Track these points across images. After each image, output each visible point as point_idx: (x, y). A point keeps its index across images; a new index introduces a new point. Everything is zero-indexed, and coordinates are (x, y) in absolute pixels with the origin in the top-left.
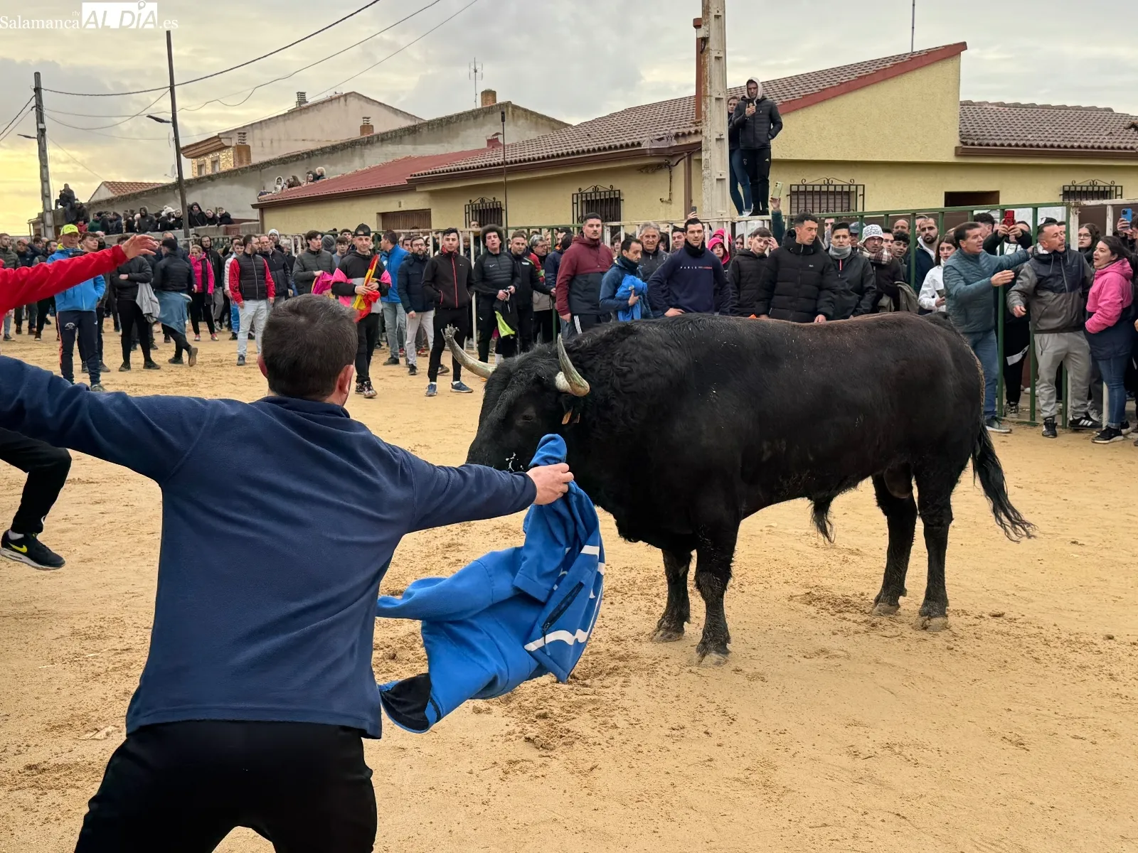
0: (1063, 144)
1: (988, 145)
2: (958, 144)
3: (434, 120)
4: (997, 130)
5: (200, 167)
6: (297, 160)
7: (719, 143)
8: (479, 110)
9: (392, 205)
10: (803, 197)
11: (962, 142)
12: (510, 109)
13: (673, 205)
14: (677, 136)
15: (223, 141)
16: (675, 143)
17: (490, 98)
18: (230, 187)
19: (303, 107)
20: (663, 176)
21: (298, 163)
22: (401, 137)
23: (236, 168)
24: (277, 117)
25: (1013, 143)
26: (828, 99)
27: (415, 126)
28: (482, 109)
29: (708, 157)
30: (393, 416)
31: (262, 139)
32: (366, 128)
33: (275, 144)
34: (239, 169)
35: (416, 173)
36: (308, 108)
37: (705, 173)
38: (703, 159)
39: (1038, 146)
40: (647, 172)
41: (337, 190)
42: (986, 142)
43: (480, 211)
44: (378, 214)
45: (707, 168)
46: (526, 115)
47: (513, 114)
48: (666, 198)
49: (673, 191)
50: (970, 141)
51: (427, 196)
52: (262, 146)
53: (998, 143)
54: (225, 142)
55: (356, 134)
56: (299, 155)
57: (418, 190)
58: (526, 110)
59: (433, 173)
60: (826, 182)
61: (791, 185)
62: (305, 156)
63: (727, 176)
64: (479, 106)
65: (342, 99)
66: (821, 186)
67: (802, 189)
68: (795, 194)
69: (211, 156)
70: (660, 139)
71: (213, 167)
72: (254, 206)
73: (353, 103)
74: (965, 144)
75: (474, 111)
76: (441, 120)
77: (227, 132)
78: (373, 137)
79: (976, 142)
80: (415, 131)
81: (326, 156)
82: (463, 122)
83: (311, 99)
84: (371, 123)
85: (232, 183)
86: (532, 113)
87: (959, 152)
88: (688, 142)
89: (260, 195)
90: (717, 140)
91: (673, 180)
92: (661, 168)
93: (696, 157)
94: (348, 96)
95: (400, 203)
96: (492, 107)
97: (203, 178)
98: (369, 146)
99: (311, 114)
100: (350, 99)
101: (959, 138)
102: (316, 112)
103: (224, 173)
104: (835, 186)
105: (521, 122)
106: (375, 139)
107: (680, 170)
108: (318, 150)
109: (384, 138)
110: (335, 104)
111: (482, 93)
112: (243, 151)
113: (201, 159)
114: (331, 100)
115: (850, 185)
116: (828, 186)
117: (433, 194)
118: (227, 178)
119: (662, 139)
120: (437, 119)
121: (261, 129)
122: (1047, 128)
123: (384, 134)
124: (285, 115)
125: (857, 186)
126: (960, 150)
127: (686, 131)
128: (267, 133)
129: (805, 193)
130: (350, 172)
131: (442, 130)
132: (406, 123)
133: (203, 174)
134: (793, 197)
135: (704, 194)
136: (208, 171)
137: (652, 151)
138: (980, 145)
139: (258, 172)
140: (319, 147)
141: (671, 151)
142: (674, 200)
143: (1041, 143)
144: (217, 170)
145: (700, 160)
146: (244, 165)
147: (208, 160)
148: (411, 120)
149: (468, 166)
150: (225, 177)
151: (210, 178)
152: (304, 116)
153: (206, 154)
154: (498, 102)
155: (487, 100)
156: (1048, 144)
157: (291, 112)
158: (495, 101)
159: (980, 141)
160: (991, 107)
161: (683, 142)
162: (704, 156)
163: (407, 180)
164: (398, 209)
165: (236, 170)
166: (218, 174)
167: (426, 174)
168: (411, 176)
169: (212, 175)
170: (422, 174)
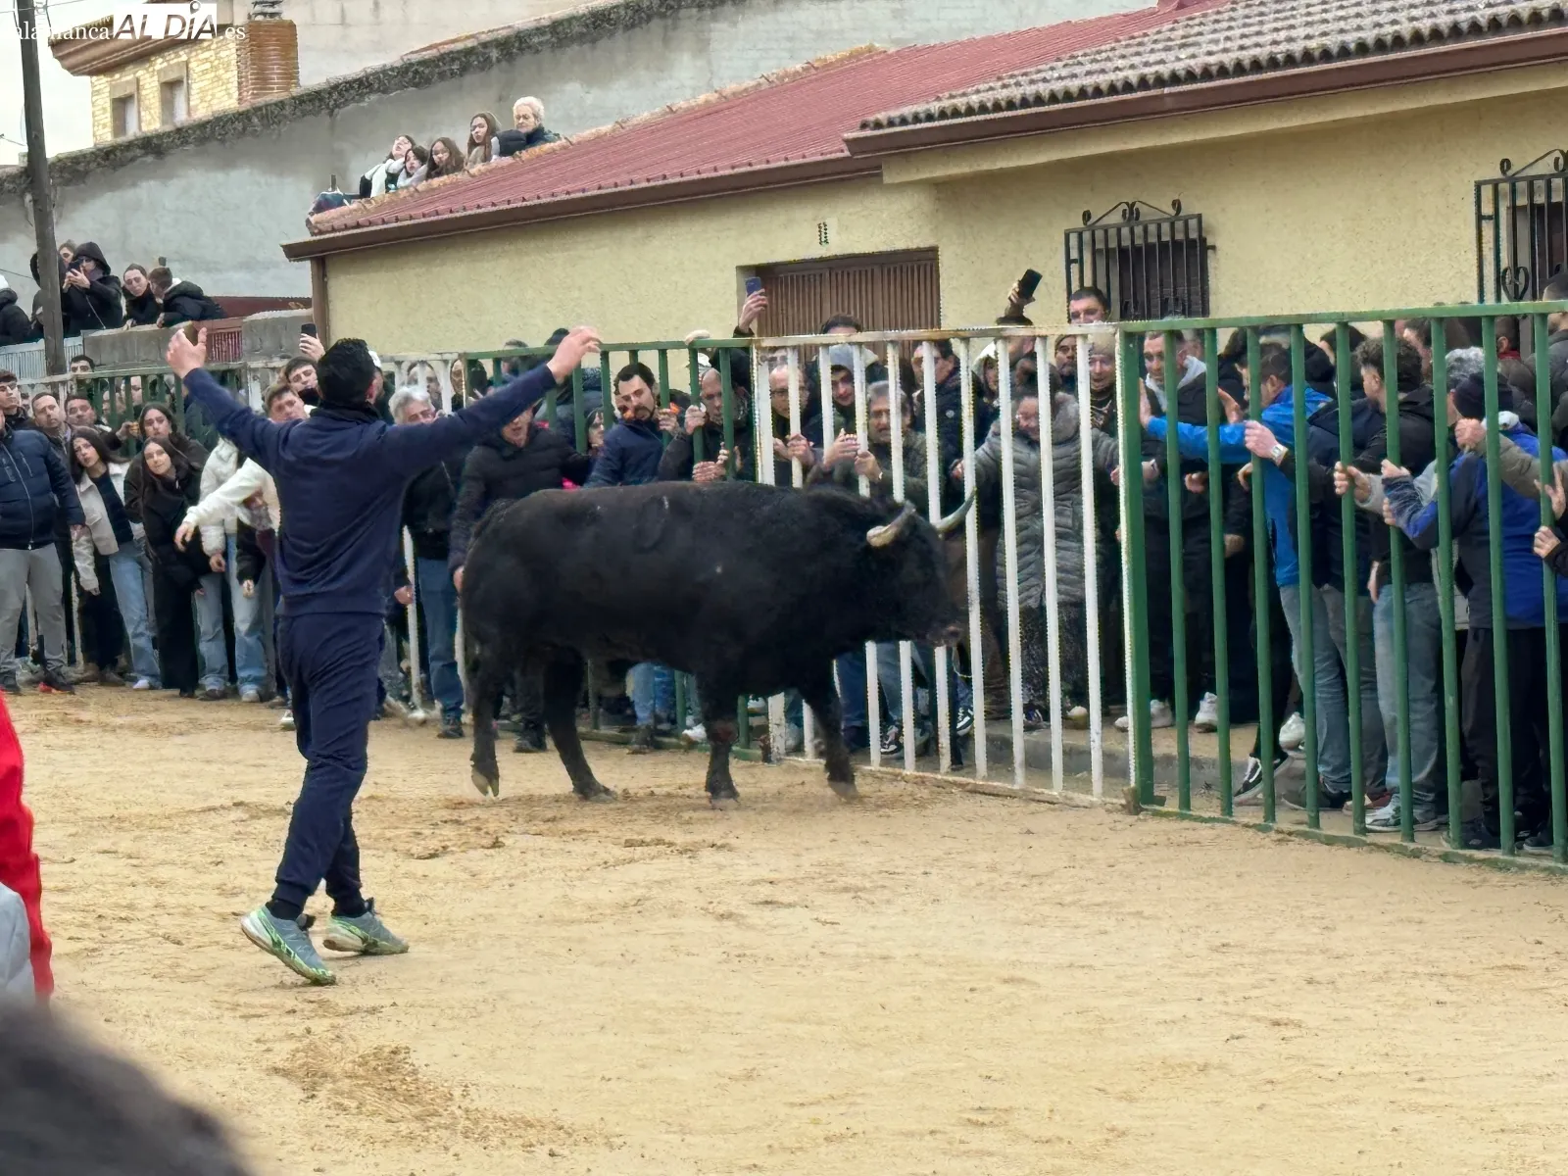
5: (121, 107)
9: (792, 235)
18: (220, 176)
23: (245, 106)
30: (750, 1075)
33: (389, 15)
34: (258, 109)
35: (882, 116)
41: (593, 187)
43: (1123, 251)
44: (744, 270)
51: (919, 202)
52: (339, 23)
57: (887, 179)
59: (943, 115)
69: (159, 64)
71: (168, 105)
72: (294, 252)
85: (228, 164)
89: (322, 206)
95: (823, 228)
97: (129, 146)
103: (202, 125)
112: (270, 42)
113: (122, 79)
117: (948, 193)
118: (213, 146)
130: (646, 115)
133: (133, 131)
136: (148, 120)
139: (324, 118)
144: (182, 117)
146: (275, 96)
147: (146, 81)
150: (202, 141)
151: (152, 147)
153: (143, 58)
163: (847, 141)
164: (817, 251)
165: (242, 117)
166: (179, 130)
167: (916, 119)
168: (864, 126)
169: (159, 136)
170: (904, 121)
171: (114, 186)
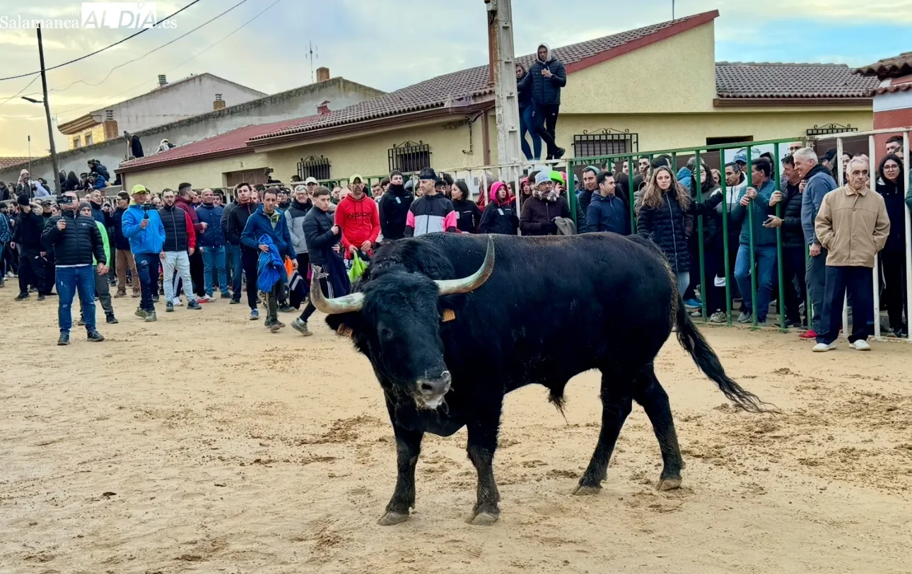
0: (805, 94)
1: (741, 97)
2: (715, 96)
3: (276, 95)
4: (749, 84)
5: (76, 141)
6: (158, 132)
7: (510, 100)
8: (315, 85)
9: (235, 165)
10: (586, 145)
11: (719, 95)
12: (342, 83)
13: (474, 156)
14: (474, 96)
15: (94, 118)
16: (473, 102)
17: (324, 74)
19: (165, 87)
20: (464, 131)
21: (160, 134)
22: (248, 110)
23: (106, 141)
24: (141, 96)
25: (762, 95)
26: (603, 61)
27: (260, 100)
28: (318, 83)
29: (500, 112)
31: (128, 116)
32: (219, 103)
33: (140, 119)
34: (108, 141)
35: (254, 137)
36: (168, 88)
37: (498, 126)
38: (497, 114)
39: (784, 96)
40: (451, 128)
41: (187, 155)
42: (739, 94)
43: (310, 167)
44: (223, 173)
45: (500, 122)
46: (356, 88)
47: (344, 87)
48: (468, 150)
49: (473, 143)
50: (725, 94)
51: (264, 157)
52: (129, 122)
53: (750, 95)
54: (97, 119)
55: (210, 109)
56: (160, 128)
57: (257, 151)
58: (355, 84)
59: (268, 137)
60: (605, 132)
61: (575, 136)
62: (165, 129)
63: (518, 128)
64: (315, 81)
65: (197, 80)
66: (600, 135)
67: (584, 138)
68: (579, 143)
69: (84, 132)
70: (461, 99)
71: (87, 141)
72: (116, 172)
73: (207, 82)
74: (722, 96)
75: (310, 86)
76: (282, 94)
77: (97, 111)
78: (224, 110)
79: (731, 95)
80: (260, 104)
81: (183, 129)
82: (301, 96)
83: (170, 80)
84: (223, 99)
86: (361, 86)
87: (716, 104)
88: (484, 101)
90: (508, 98)
91: (473, 134)
92: (462, 124)
93: (492, 114)
94: (202, 77)
95: (242, 163)
96: (326, 82)
97: (78, 150)
98: (220, 118)
99: (170, 94)
100: (204, 80)
101: (716, 92)
102: (175, 91)
103: (95, 145)
104: (613, 135)
105: (351, 94)
106: (226, 112)
107: (478, 124)
108: (176, 123)
109: (234, 111)
110: (191, 84)
111: (317, 70)
112: (111, 126)
113: (76, 135)
114: (188, 81)
115: (625, 134)
116: (606, 135)
117: (270, 154)
118: (98, 150)
119: (462, 99)
120: (279, 94)
121: (128, 107)
122: (792, 82)
123: (233, 107)
124: (148, 94)
125: (631, 135)
126: (717, 102)
127: (482, 91)
128: (133, 110)
129: (587, 142)
130: (200, 139)
131: (283, 102)
132: (251, 98)
133: (78, 147)
134: (577, 145)
135: (499, 144)
136: (83, 144)
137: (454, 110)
138: (734, 97)
140: (177, 121)
141: (470, 109)
142: (474, 151)
143: (786, 94)
144: (90, 143)
145: (495, 116)
146: (112, 138)
147: (82, 135)
148: (257, 95)
149: (298, 129)
150: (95, 149)
151: (82, 150)
152: (165, 95)
153: (80, 130)
154: (331, 77)
155: (321, 77)
156: (792, 94)
157: (154, 92)
158: (328, 77)
159: (734, 94)
160: (744, 66)
161: (480, 101)
162: (498, 112)
163: (247, 143)
164: (240, 169)
165: (105, 143)
166: (89, 146)
167: (262, 137)
168: (250, 139)
169: (84, 148)
170: (259, 138)
171: (74, 159)
